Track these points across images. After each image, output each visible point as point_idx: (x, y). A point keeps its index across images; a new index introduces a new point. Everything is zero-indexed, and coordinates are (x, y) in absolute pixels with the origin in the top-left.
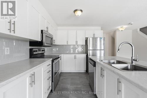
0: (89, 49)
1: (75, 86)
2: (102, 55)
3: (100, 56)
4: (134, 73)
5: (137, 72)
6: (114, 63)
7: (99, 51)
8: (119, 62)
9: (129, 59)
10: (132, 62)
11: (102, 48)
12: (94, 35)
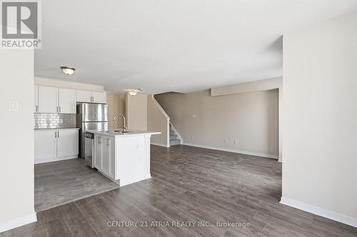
0: (83, 121)
7: (101, 123)
11: (106, 120)
12: (92, 98)
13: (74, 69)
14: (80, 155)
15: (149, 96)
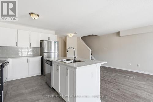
0: (44, 52)
1: (31, 89)
2: (56, 56)
3: (55, 57)
4: (75, 63)
5: (76, 63)
6: (65, 61)
7: (53, 53)
8: (68, 60)
9: (72, 58)
10: (74, 59)
11: (56, 51)
12: (49, 38)
13: (38, 15)
14: (43, 73)
15: (78, 38)
